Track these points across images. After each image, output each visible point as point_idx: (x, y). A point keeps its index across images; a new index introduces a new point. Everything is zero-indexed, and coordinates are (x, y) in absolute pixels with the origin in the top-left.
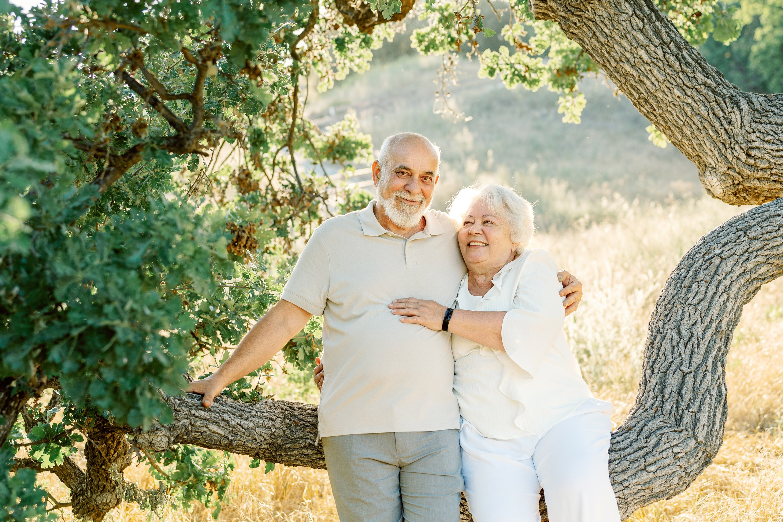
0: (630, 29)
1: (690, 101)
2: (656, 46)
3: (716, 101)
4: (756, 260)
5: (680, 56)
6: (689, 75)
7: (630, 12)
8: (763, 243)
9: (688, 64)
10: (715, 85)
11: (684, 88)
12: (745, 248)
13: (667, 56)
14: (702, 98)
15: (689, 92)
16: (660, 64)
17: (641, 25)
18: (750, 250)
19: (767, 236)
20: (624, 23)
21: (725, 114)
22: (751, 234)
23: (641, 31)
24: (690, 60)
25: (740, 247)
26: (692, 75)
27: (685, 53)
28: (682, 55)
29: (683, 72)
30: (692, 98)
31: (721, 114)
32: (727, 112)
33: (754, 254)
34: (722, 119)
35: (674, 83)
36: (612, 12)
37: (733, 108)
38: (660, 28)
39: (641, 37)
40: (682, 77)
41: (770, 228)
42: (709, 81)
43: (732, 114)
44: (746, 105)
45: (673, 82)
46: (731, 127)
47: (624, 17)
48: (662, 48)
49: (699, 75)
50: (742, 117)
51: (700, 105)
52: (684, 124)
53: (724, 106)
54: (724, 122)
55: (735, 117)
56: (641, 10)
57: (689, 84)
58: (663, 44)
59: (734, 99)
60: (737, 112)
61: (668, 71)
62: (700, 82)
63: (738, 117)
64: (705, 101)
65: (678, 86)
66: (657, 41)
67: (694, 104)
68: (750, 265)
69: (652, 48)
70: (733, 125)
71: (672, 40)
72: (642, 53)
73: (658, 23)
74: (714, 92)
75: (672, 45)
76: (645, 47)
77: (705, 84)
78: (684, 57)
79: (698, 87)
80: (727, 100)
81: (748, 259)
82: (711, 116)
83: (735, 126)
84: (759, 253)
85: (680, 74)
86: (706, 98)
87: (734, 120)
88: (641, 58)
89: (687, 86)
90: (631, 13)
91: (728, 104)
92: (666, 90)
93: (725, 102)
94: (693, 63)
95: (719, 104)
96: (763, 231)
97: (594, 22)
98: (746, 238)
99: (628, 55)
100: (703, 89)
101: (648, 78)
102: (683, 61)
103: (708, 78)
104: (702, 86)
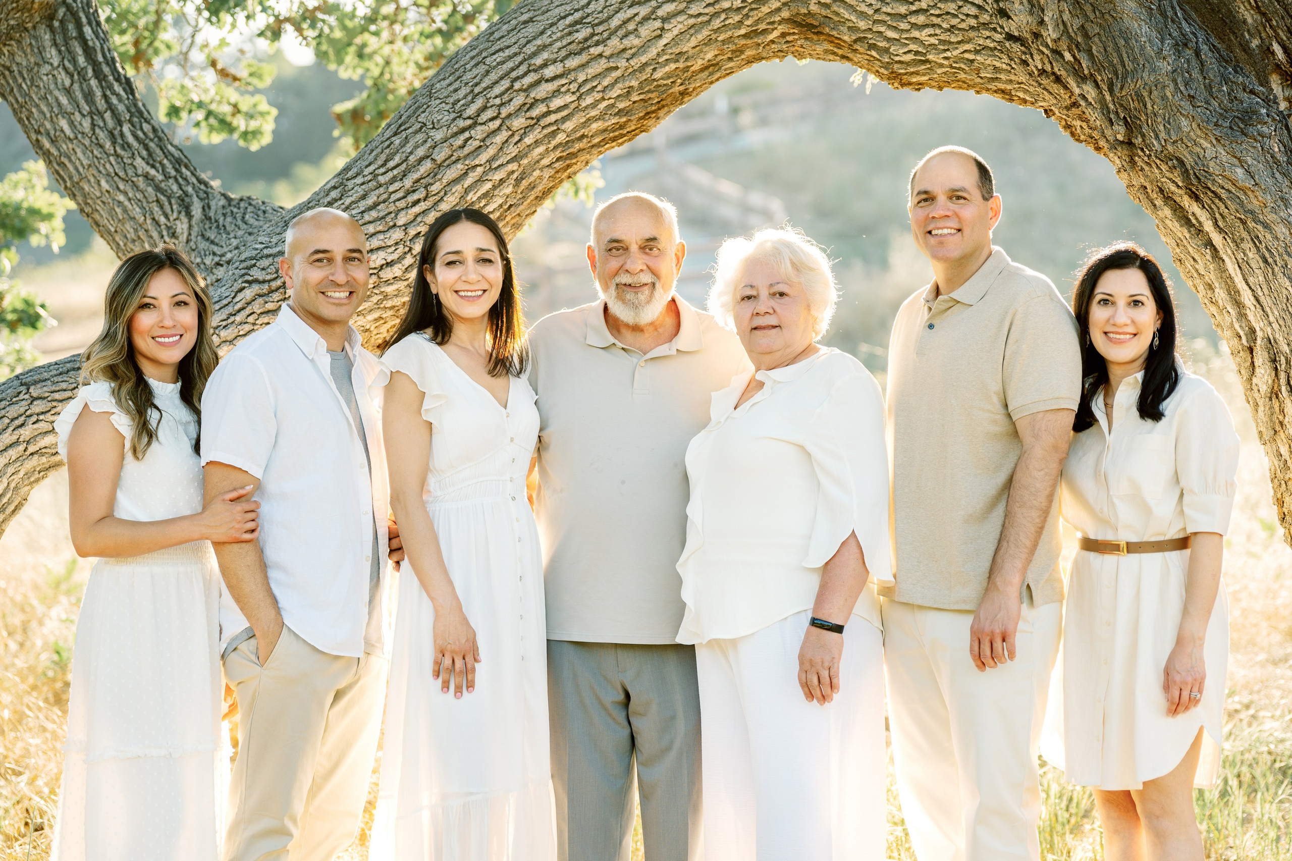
0: (52, 87)
1: (121, 198)
2: (84, 116)
3: (158, 201)
4: (35, 426)
5: (116, 132)
6: (125, 160)
7: (56, 62)
8: (50, 405)
9: (126, 146)
10: (161, 177)
11: (116, 178)
12: (22, 410)
13: (97, 130)
14: (139, 196)
15: (122, 187)
16: (87, 142)
17: (67, 82)
18: (28, 413)
19: (57, 396)
20: (45, 78)
21: (168, 219)
22: (35, 391)
23: (68, 91)
24: (130, 139)
25: (16, 407)
26: (129, 161)
27: (126, 128)
28: (121, 131)
29: (117, 156)
30: (125, 193)
31: (163, 220)
32: (171, 219)
33: (34, 419)
34: (163, 227)
35: (103, 171)
36: (32, 60)
37: (180, 212)
38: (95, 88)
39: (64, 100)
40: (114, 163)
41: (64, 385)
42: (153, 172)
43: (178, 222)
44: (200, 211)
45: (101, 168)
46: (173, 240)
47: (47, 68)
48: (92, 118)
49: (139, 162)
50: (190, 227)
51: (135, 206)
52: (116, 231)
53: (169, 211)
54: (165, 233)
55: (182, 227)
56: (74, 61)
57: (122, 174)
58: (94, 113)
59: (187, 200)
60: (185, 220)
61: (95, 152)
62: (140, 172)
63: (185, 226)
64: (144, 201)
65: (108, 175)
66: (86, 108)
67: (127, 203)
68: (26, 433)
69: (78, 116)
70: (177, 238)
71: (111, 107)
72: (64, 123)
73: (94, 82)
74: (158, 189)
75: (108, 115)
76: (68, 116)
77: (146, 176)
78: (122, 135)
79: (135, 179)
80: (173, 201)
81: (22, 425)
82: (149, 221)
83: (180, 239)
84: (41, 417)
85: (112, 159)
86: (145, 197)
87: (179, 230)
88: (62, 131)
89: (119, 177)
90: (56, 64)
91: (175, 207)
92: (92, 180)
93: (170, 204)
94: (135, 144)
95: (161, 207)
96: (54, 388)
97: (11, 72)
98: (27, 396)
99: (48, 125)
100: (141, 182)
101: (70, 161)
102: (120, 141)
103: (153, 166)
104: (141, 179)
